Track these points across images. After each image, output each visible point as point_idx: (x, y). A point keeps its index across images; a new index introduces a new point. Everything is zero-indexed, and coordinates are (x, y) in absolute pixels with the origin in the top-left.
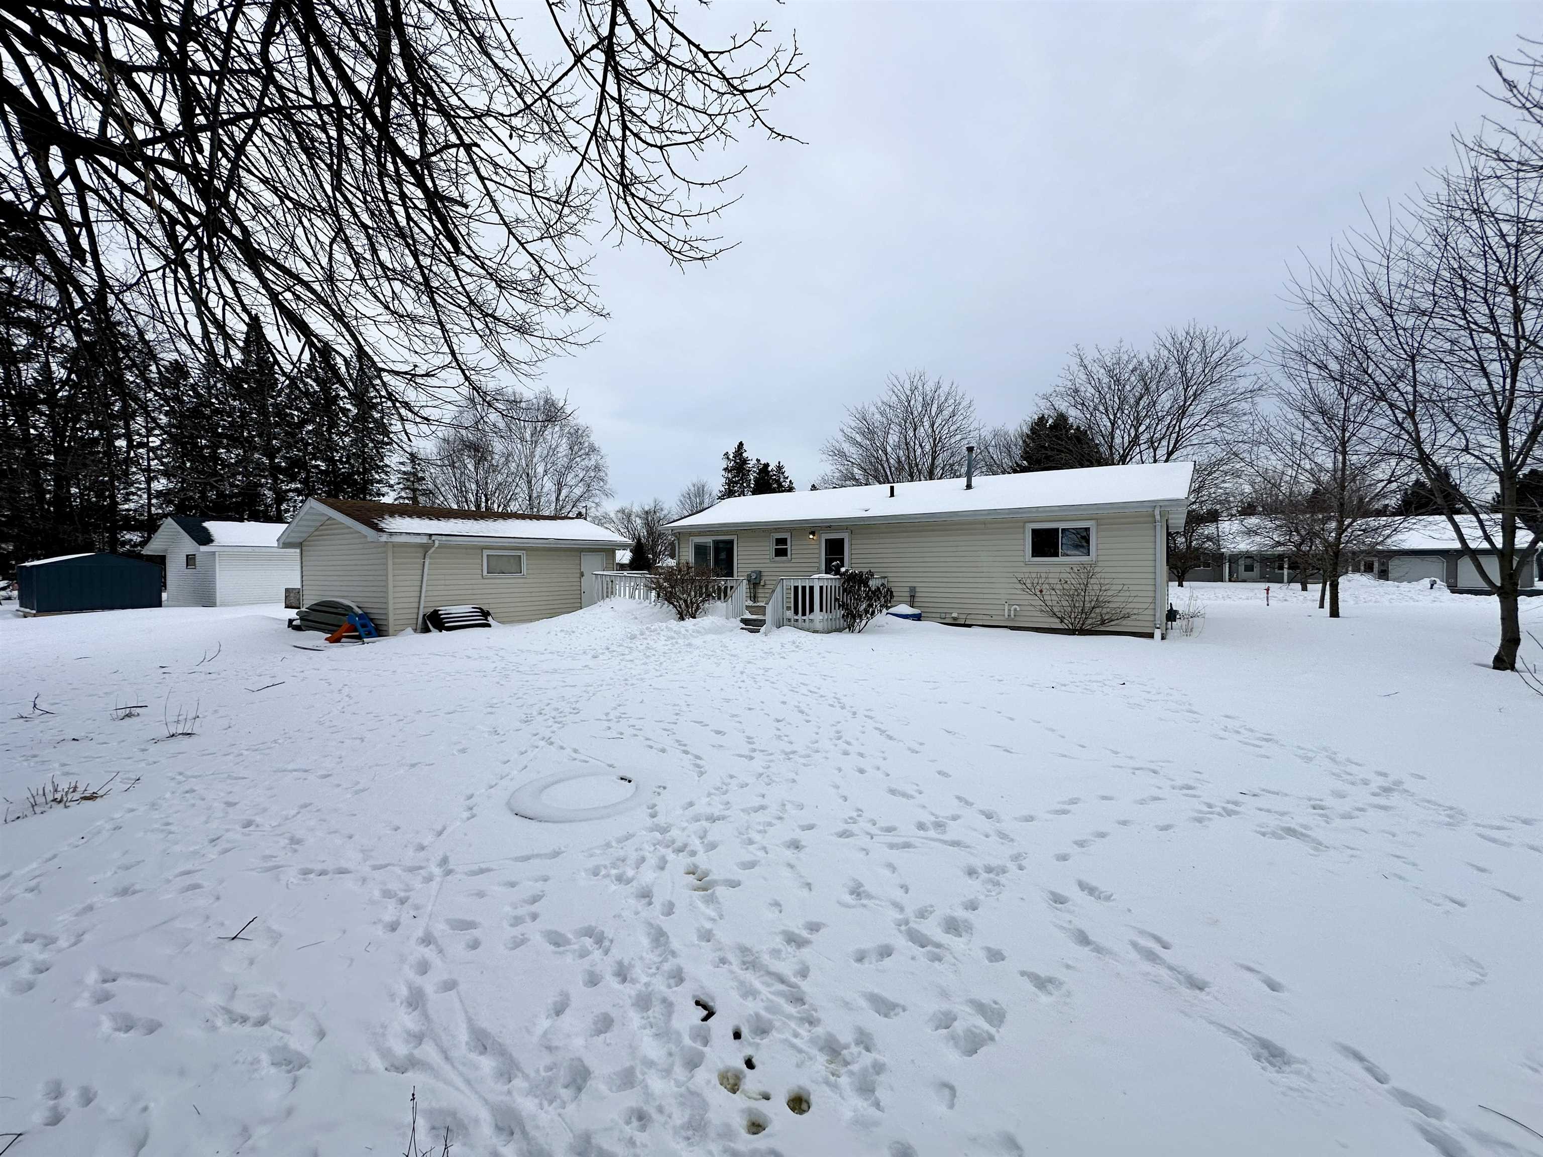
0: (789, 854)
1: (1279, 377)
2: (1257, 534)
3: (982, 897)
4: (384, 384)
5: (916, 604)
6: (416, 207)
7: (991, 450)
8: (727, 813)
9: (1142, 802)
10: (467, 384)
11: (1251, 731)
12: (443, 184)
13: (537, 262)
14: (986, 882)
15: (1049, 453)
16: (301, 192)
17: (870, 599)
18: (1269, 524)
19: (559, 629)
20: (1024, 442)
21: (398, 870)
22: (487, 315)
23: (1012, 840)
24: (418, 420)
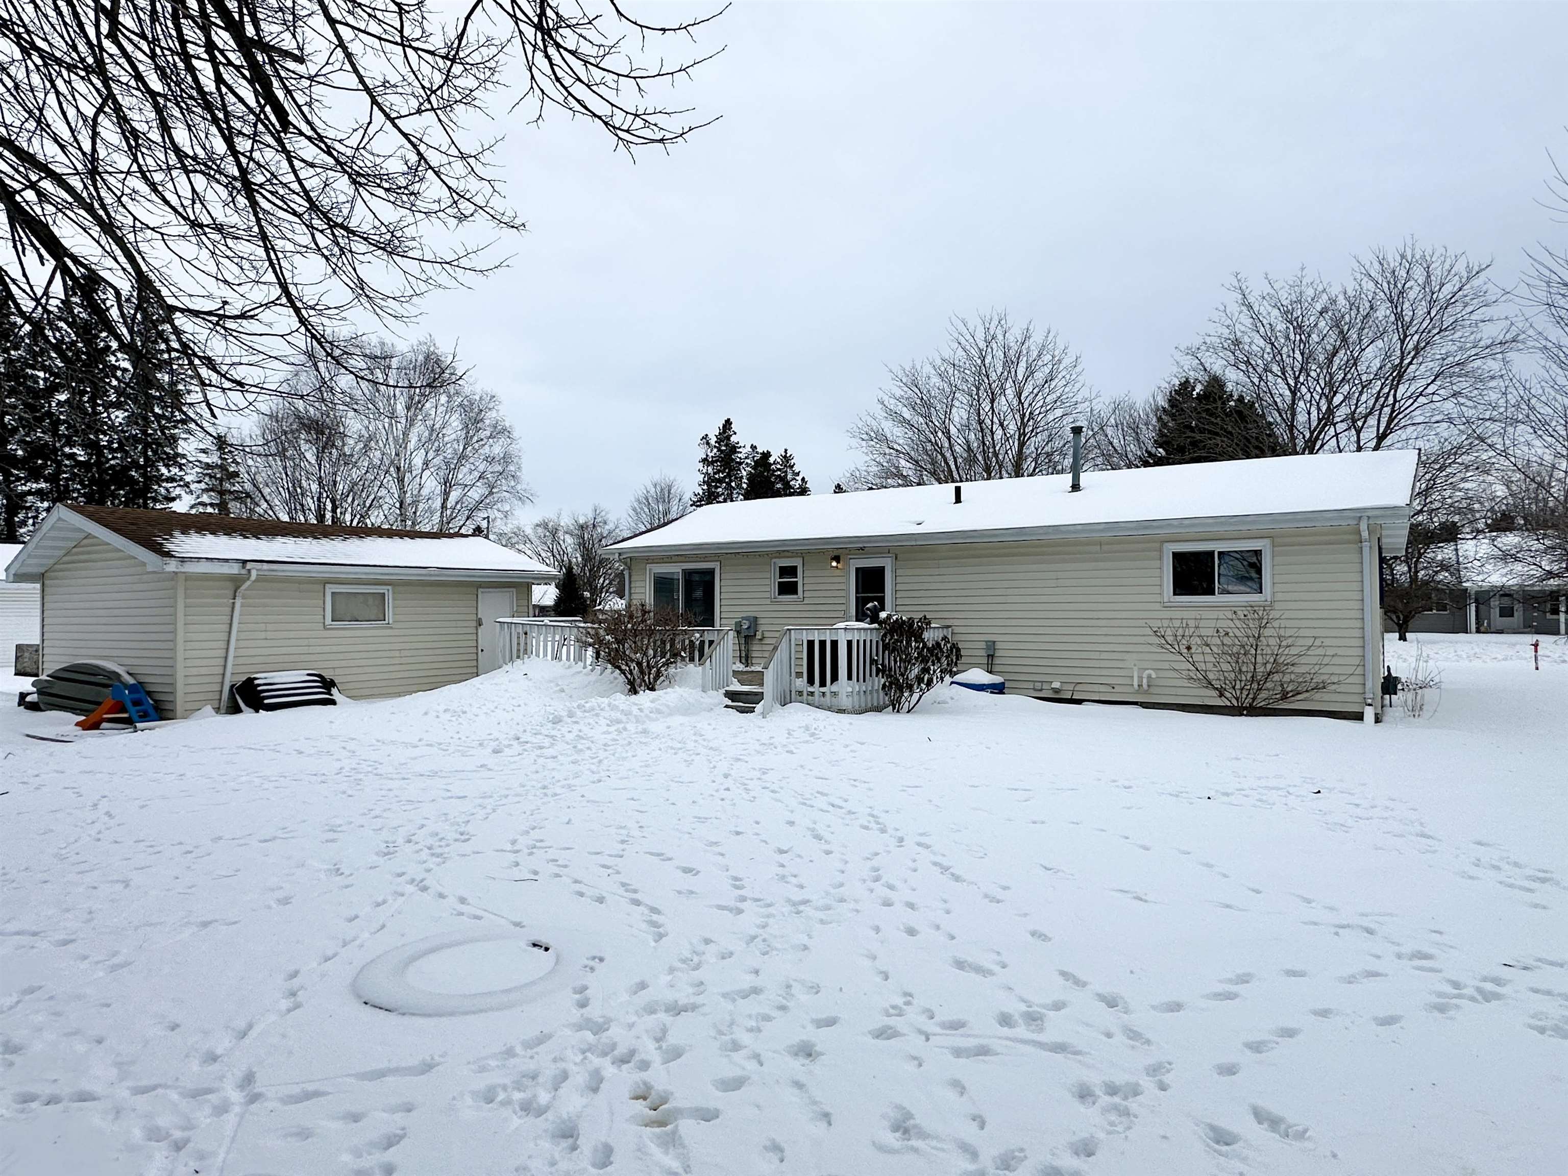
0: (797, 1066)
1: (1543, 322)
2: (1517, 559)
3: (1102, 1135)
4: (177, 332)
5: (996, 668)
6: (230, 63)
7: (1109, 431)
8: (699, 1000)
9: (1351, 980)
10: (303, 330)
11: (1516, 864)
12: (272, 30)
13: (414, 146)
14: (1105, 1110)
15: (1198, 437)
16: (57, 41)
17: (925, 660)
18: (1536, 545)
19: (442, 708)
20: (1160, 419)
21: (174, 1096)
22: (337, 225)
23: (1148, 1042)
24: (227, 384)
